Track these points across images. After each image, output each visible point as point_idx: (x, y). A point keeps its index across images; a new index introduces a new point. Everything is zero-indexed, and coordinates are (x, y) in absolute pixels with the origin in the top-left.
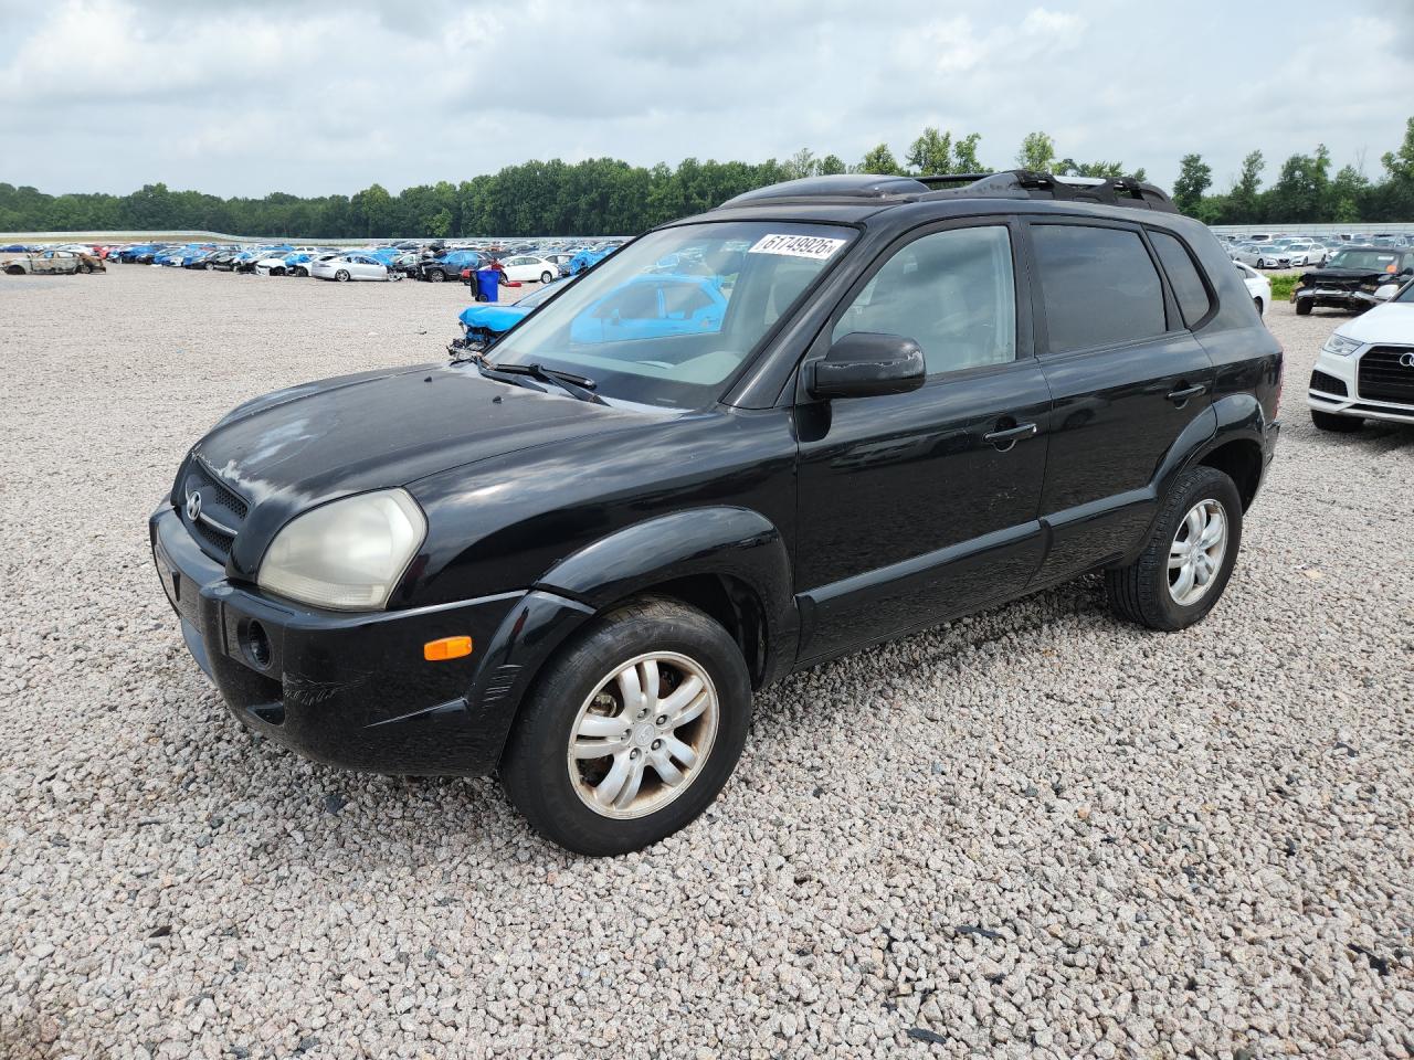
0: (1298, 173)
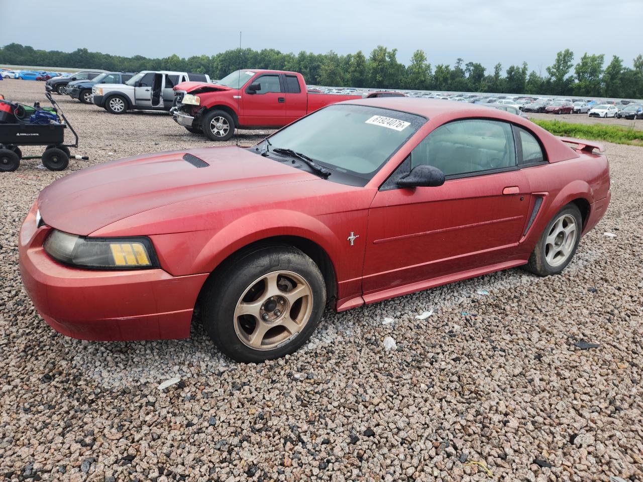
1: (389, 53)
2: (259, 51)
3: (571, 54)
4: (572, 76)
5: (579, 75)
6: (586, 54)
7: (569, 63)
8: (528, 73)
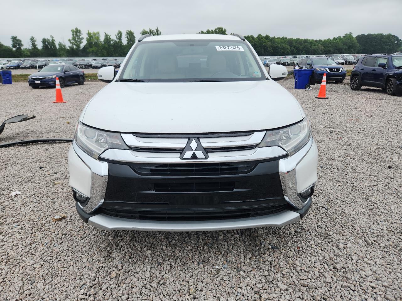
0: (46, 43)
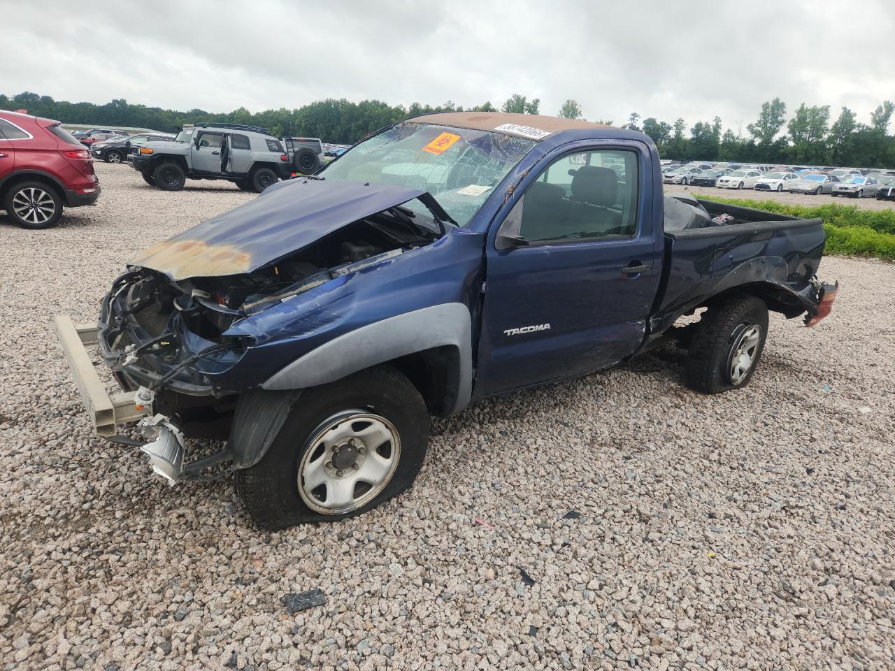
1: (528, 105)
2: (357, 104)
3: (783, 105)
4: (785, 137)
5: (794, 136)
6: (803, 105)
7: (780, 118)
8: (723, 132)
